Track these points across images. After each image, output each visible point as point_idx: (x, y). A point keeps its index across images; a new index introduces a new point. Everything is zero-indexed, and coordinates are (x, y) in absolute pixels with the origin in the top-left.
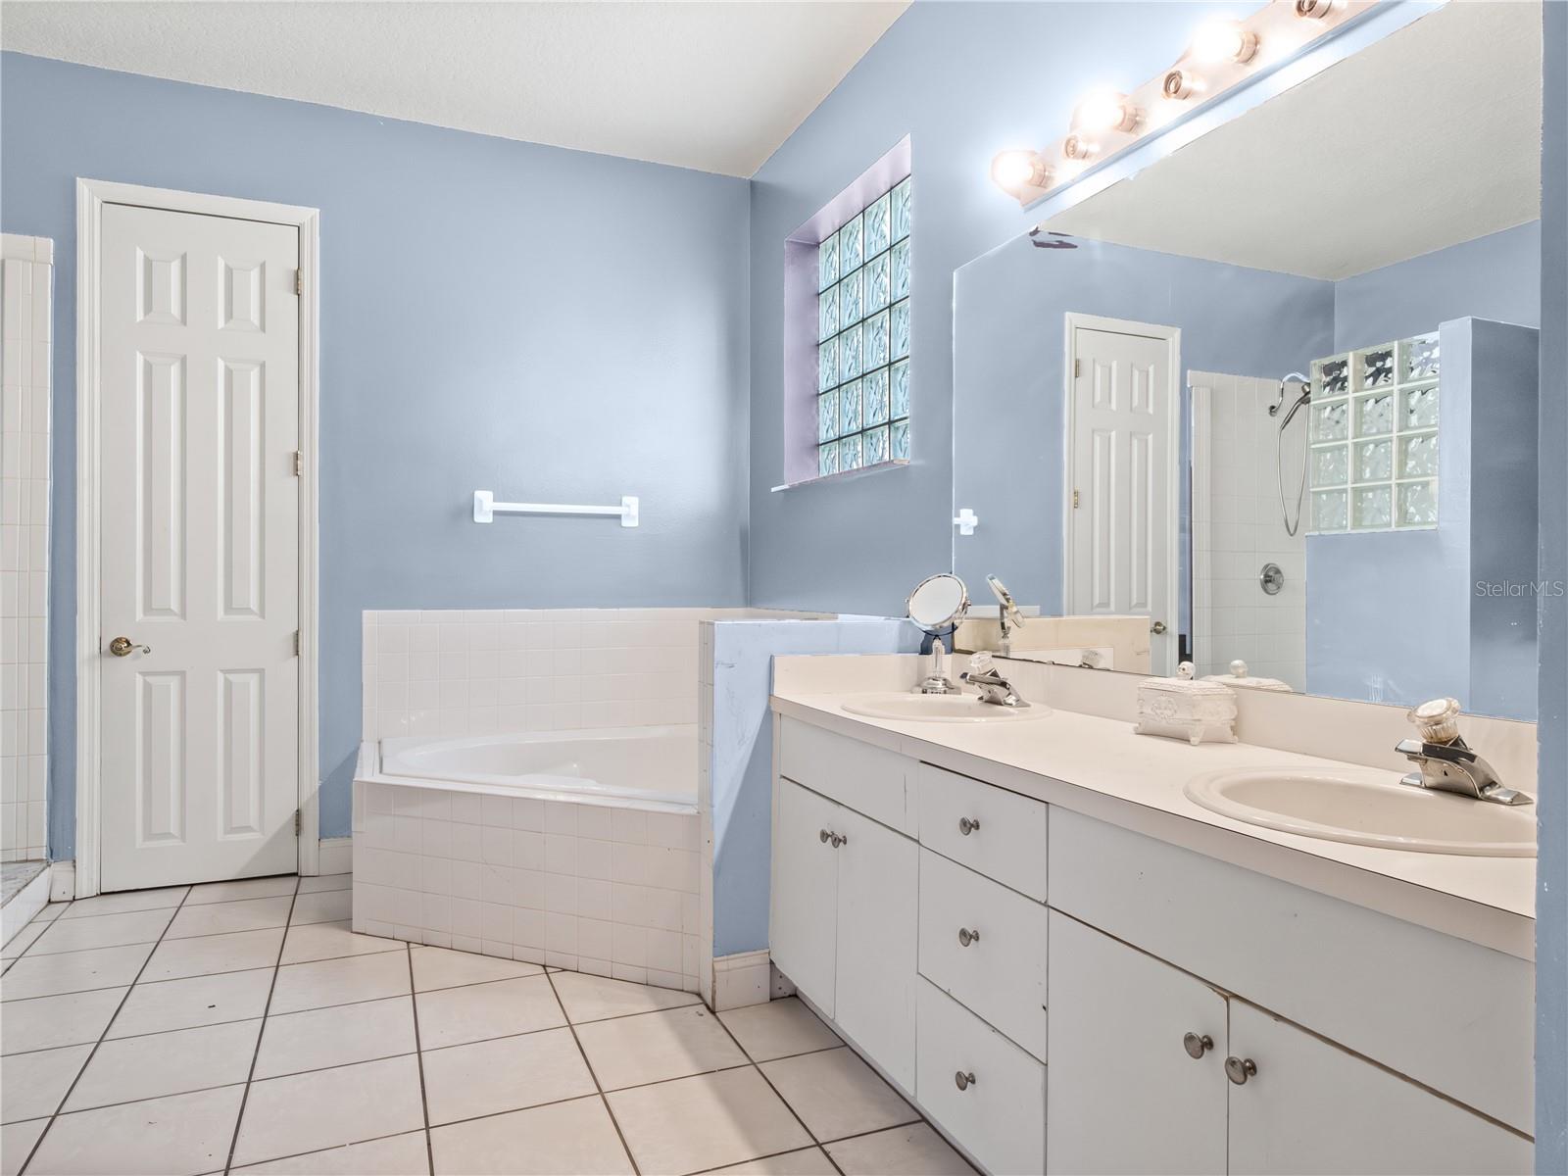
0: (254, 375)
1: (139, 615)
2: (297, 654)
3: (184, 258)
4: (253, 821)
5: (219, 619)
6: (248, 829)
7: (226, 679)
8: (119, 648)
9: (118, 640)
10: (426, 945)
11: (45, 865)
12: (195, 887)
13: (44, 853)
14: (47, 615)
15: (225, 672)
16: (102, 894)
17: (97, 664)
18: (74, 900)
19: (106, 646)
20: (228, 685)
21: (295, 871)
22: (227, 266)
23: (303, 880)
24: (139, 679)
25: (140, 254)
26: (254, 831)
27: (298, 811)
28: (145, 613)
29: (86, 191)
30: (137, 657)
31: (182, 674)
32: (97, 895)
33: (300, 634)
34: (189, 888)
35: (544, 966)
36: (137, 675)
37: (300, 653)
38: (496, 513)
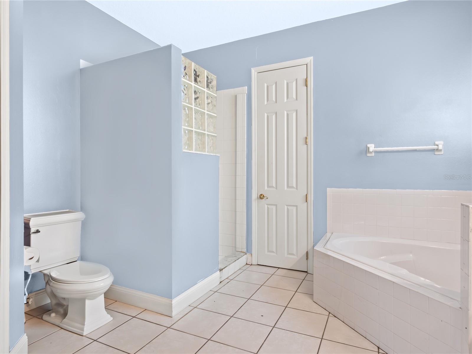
0: (294, 114)
1: (266, 188)
2: (307, 201)
3: (276, 83)
4: (294, 252)
5: (285, 189)
6: (293, 254)
7: (287, 208)
8: (261, 197)
9: (261, 195)
10: (335, 317)
11: (245, 254)
12: (279, 269)
13: (245, 250)
14: (245, 187)
15: (287, 205)
16: (258, 265)
17: (257, 201)
18: (252, 265)
19: (259, 196)
20: (288, 209)
21: (307, 271)
22: (287, 82)
23: (308, 274)
24: (266, 206)
25: (266, 85)
26: (295, 255)
27: (307, 252)
28: (267, 187)
29: (253, 71)
30: (265, 200)
31: (276, 205)
32: (257, 265)
33: (308, 195)
34: (278, 268)
35: (379, 348)
36: (266, 205)
37: (308, 201)
38: (376, 152)
